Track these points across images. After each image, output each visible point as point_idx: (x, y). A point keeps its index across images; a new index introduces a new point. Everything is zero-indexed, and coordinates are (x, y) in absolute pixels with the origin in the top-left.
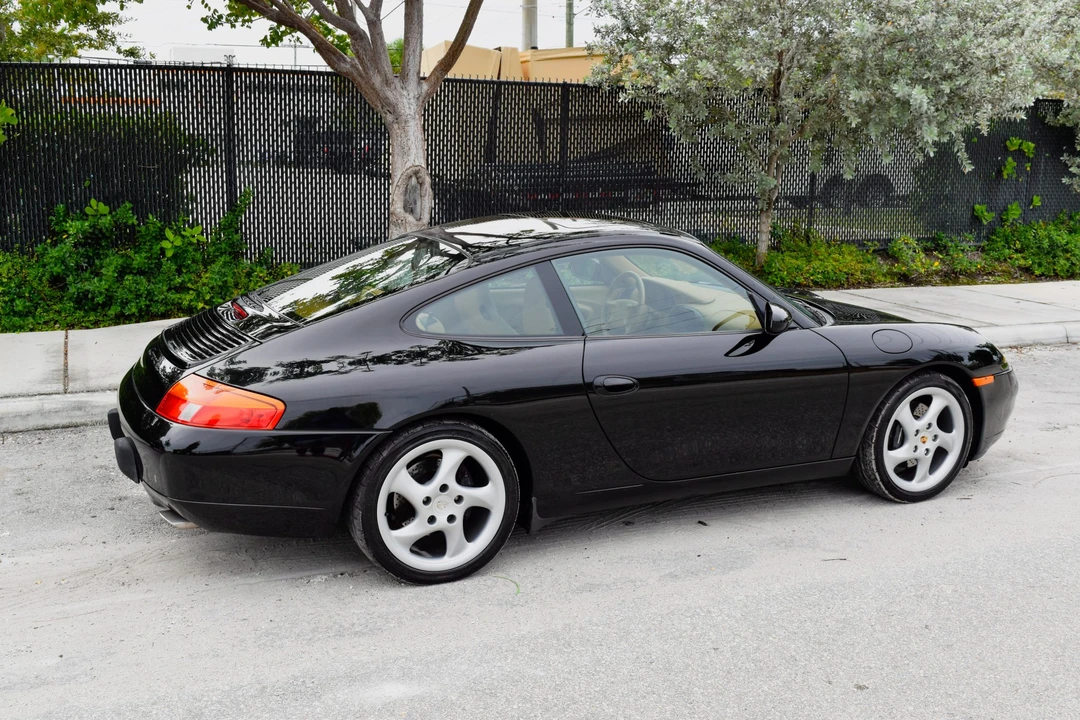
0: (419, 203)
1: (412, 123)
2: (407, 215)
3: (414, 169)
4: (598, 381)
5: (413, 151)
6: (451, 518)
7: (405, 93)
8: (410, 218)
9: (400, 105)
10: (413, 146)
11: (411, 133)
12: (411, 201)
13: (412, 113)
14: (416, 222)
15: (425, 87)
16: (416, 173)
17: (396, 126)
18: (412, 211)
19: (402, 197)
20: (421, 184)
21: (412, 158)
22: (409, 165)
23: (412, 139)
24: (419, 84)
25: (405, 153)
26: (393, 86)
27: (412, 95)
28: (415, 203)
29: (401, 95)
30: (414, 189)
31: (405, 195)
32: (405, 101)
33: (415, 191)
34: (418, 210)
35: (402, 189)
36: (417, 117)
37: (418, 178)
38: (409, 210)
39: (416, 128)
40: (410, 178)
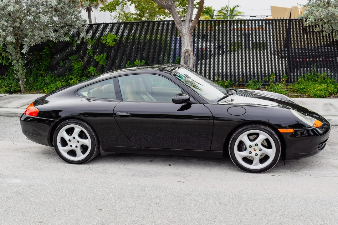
0: (188, 61)
1: (186, 36)
3: (186, 50)
4: (118, 113)
5: (186, 45)
6: (76, 147)
7: (184, 27)
9: (182, 31)
10: (186, 43)
11: (185, 39)
13: (186, 33)
15: (191, 24)
16: (187, 51)
17: (182, 37)
18: (186, 64)
19: (183, 59)
20: (189, 55)
21: (186, 46)
22: (185, 49)
23: (186, 41)
24: (189, 23)
25: (184, 45)
26: (180, 25)
27: (186, 27)
28: (187, 61)
30: (187, 57)
32: (184, 29)
34: (188, 63)
35: (183, 57)
36: (188, 34)
37: (188, 53)
38: (185, 63)
39: (187, 38)
40: (185, 53)
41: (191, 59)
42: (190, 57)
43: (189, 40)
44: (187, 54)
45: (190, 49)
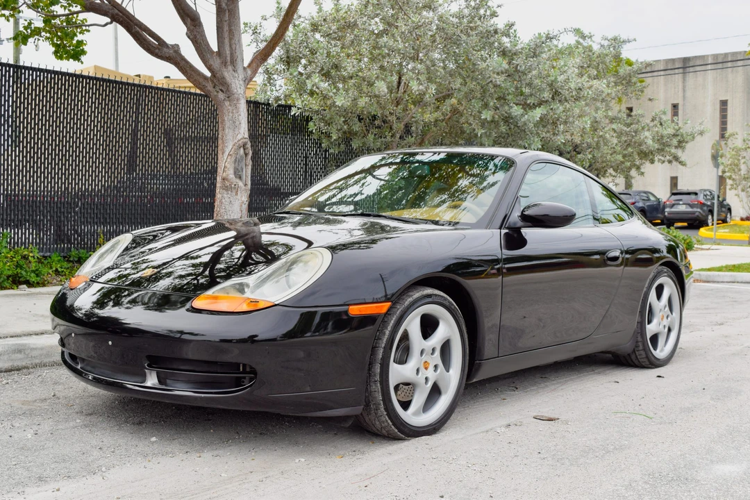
0: (244, 171)
1: (242, 101)
2: (238, 180)
5: (243, 125)
7: (236, 75)
8: (241, 184)
9: (233, 85)
10: (243, 121)
11: (242, 110)
12: (239, 168)
13: (242, 93)
14: (244, 187)
15: (249, 72)
17: (227, 103)
18: (240, 178)
19: (233, 165)
21: (242, 131)
22: (240, 137)
23: (242, 114)
24: (244, 69)
25: (236, 126)
26: (228, 69)
27: (240, 77)
28: (242, 171)
29: (234, 77)
30: (241, 158)
31: (235, 163)
32: (237, 82)
33: (242, 160)
34: (244, 177)
35: (233, 159)
37: (245, 149)
38: (238, 176)
39: (244, 106)
41: (248, 168)
44: (242, 151)
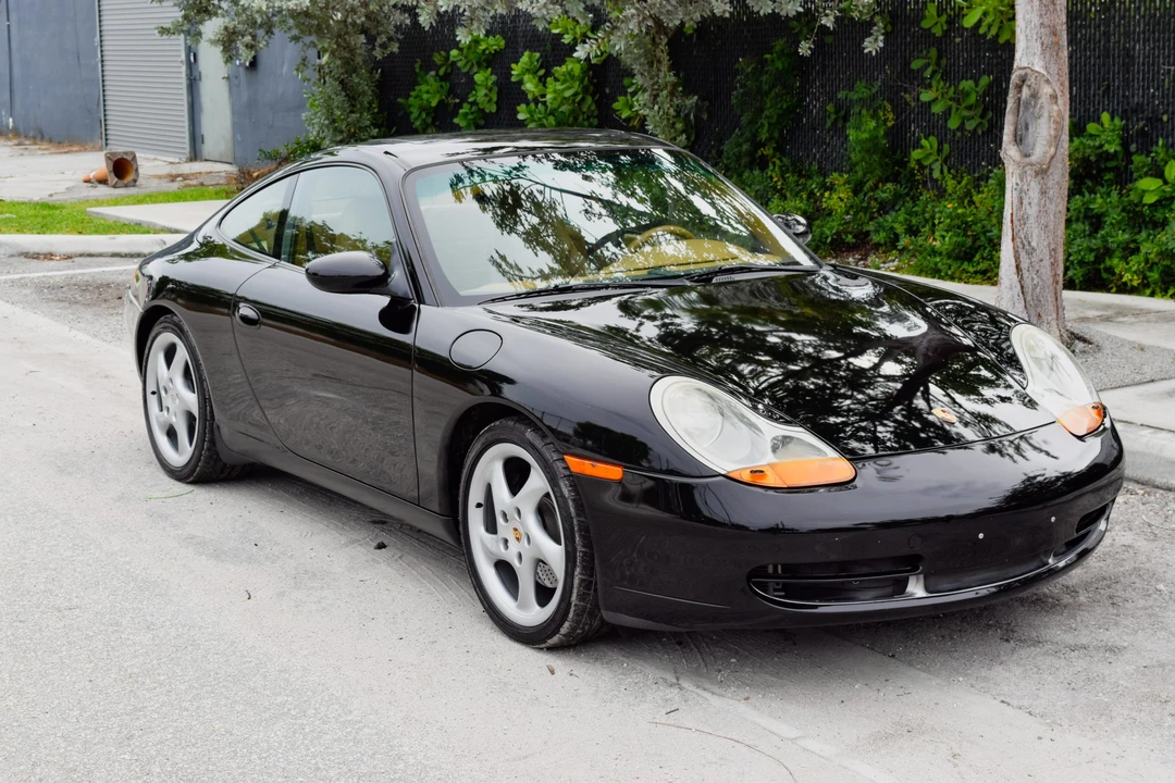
0: (1030, 130)
3: (1022, 72)
4: (239, 307)
5: (1022, 44)
10: (1022, 36)
11: (1020, 16)
12: (1021, 124)
14: (1020, 158)
16: (1023, 80)
18: (1021, 140)
19: (1011, 117)
20: (1035, 96)
21: (1019, 54)
22: (1016, 67)
23: (1022, 24)
28: (1027, 129)
30: (1026, 105)
37: (1029, 86)
38: (1018, 138)
39: (1029, 8)
40: (1019, 88)
41: (1043, 121)
42: (1037, 110)
43: (1036, 20)
44: (1025, 92)
45: (1037, 68)
